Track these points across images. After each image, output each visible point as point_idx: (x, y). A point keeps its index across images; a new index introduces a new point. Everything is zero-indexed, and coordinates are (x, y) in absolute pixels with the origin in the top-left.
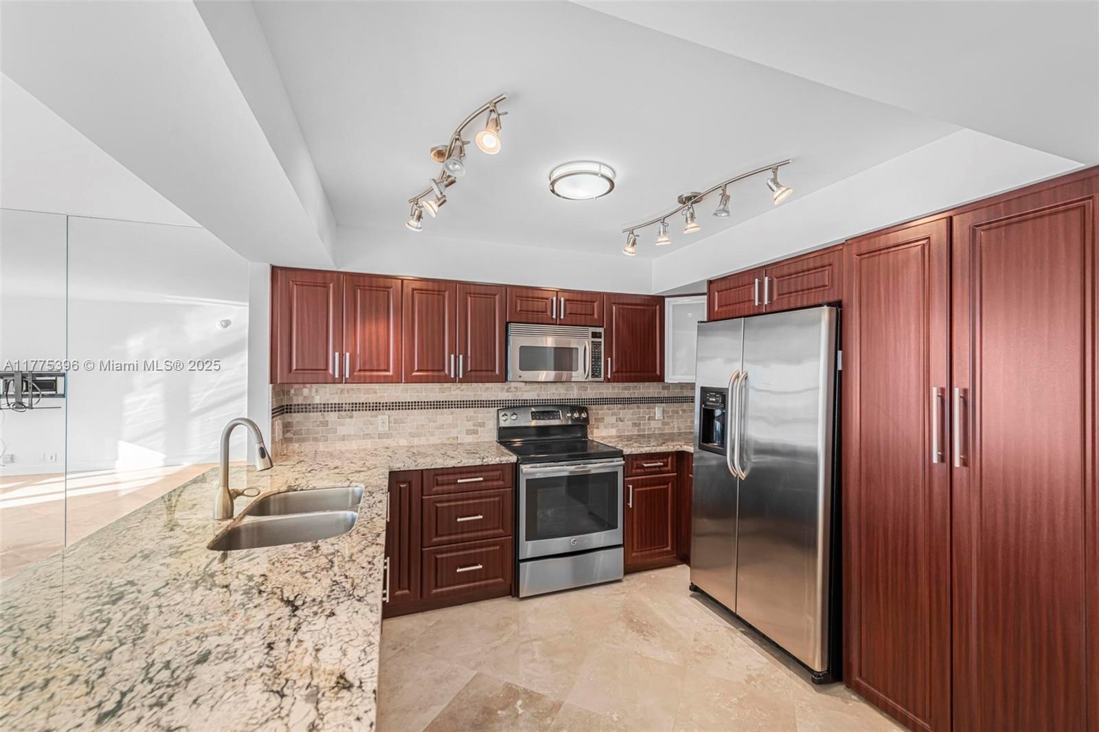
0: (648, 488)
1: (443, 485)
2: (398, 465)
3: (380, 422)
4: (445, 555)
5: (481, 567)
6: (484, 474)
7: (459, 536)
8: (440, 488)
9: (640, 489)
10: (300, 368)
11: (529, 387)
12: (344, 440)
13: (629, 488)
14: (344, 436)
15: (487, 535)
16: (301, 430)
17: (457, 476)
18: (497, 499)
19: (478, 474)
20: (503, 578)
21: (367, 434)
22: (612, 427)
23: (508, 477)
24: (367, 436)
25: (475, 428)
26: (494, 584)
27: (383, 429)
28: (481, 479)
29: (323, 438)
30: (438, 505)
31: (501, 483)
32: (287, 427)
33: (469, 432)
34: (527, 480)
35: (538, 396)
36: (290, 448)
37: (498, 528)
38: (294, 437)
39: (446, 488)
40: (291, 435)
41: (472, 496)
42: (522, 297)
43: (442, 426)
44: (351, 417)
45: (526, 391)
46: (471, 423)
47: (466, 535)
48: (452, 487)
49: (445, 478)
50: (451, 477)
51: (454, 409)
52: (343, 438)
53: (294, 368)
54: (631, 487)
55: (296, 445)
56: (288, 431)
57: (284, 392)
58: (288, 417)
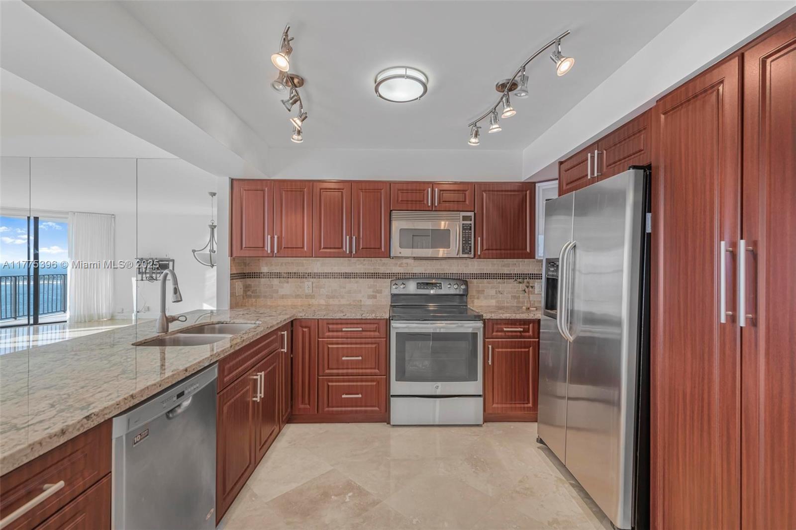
0: (509, 350)
1: (333, 331)
2: (301, 315)
3: (306, 287)
4: (334, 384)
5: (360, 396)
6: (364, 326)
7: (345, 371)
8: (331, 334)
9: (500, 350)
10: (247, 246)
11: (418, 262)
13: (489, 348)
14: (283, 295)
15: (366, 373)
16: (256, 290)
17: (343, 326)
18: (374, 346)
19: (359, 326)
20: (378, 407)
21: (298, 295)
22: (491, 299)
23: (383, 329)
24: (297, 296)
25: (374, 294)
26: (372, 411)
27: (308, 291)
28: (361, 329)
29: (269, 296)
30: (329, 346)
31: (377, 334)
32: (247, 288)
33: (369, 297)
34: (397, 333)
35: (425, 271)
36: (250, 302)
37: (375, 368)
38: (253, 294)
39: (335, 334)
40: (251, 293)
41: (346, 342)
42: (403, 190)
43: (349, 292)
44: (288, 282)
45: (415, 267)
46: (371, 290)
47: (350, 371)
48: (340, 334)
49: (335, 326)
50: (339, 326)
51: (358, 279)
52: (283, 297)
53: (244, 246)
54: (490, 346)
55: (254, 300)
56: (249, 290)
57: (245, 264)
58: (249, 281)
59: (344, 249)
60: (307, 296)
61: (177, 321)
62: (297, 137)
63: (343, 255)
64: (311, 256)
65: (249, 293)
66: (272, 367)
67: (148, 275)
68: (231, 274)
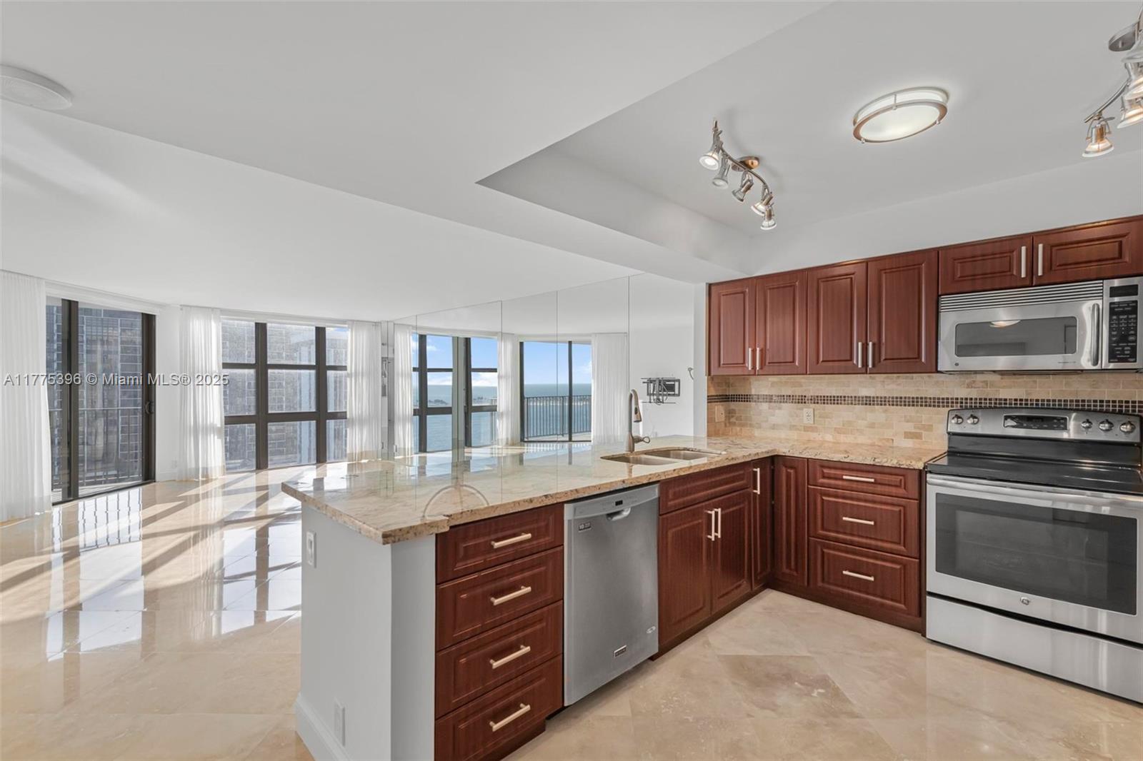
1: (829, 478)
2: (784, 450)
3: (805, 415)
4: (832, 552)
5: (872, 579)
6: (879, 477)
7: (848, 537)
8: (826, 481)
10: (726, 363)
11: (1008, 380)
12: (773, 429)
14: (774, 425)
15: (882, 547)
16: (742, 416)
17: (845, 472)
18: (896, 509)
19: (871, 475)
20: (905, 604)
21: (794, 426)
23: (913, 490)
24: (792, 427)
25: (918, 431)
26: (893, 608)
27: (808, 421)
28: (873, 480)
29: (757, 425)
30: (824, 498)
31: (901, 491)
32: (730, 413)
33: (908, 435)
34: (937, 494)
36: (734, 431)
37: (899, 544)
38: (737, 422)
39: (832, 482)
40: (735, 420)
41: (849, 495)
42: (964, 258)
43: (872, 426)
44: (780, 408)
45: (1004, 387)
46: (911, 424)
47: (856, 539)
48: (840, 483)
49: (832, 471)
50: (838, 472)
51: (887, 406)
52: (774, 427)
53: (722, 362)
55: (738, 429)
56: (733, 417)
57: (728, 385)
58: (733, 405)
59: (855, 362)
60: (807, 429)
61: (642, 442)
62: (767, 223)
63: (855, 371)
64: (805, 372)
65: (733, 420)
66: (737, 507)
67: (655, 397)
68: (708, 396)
